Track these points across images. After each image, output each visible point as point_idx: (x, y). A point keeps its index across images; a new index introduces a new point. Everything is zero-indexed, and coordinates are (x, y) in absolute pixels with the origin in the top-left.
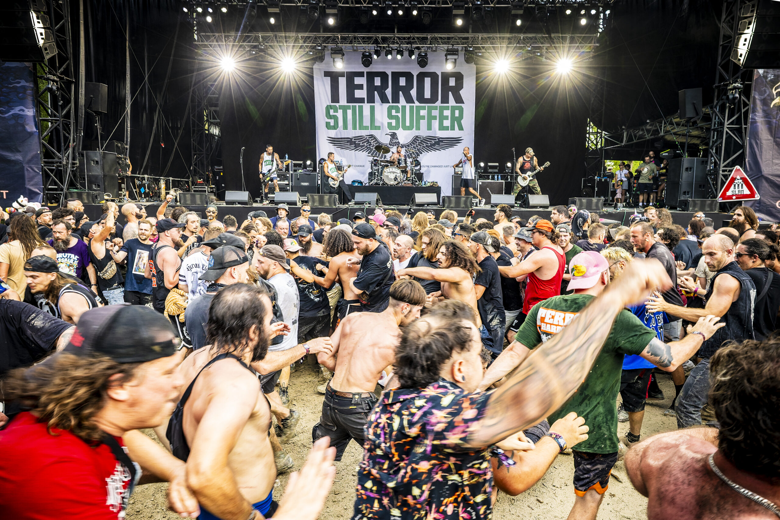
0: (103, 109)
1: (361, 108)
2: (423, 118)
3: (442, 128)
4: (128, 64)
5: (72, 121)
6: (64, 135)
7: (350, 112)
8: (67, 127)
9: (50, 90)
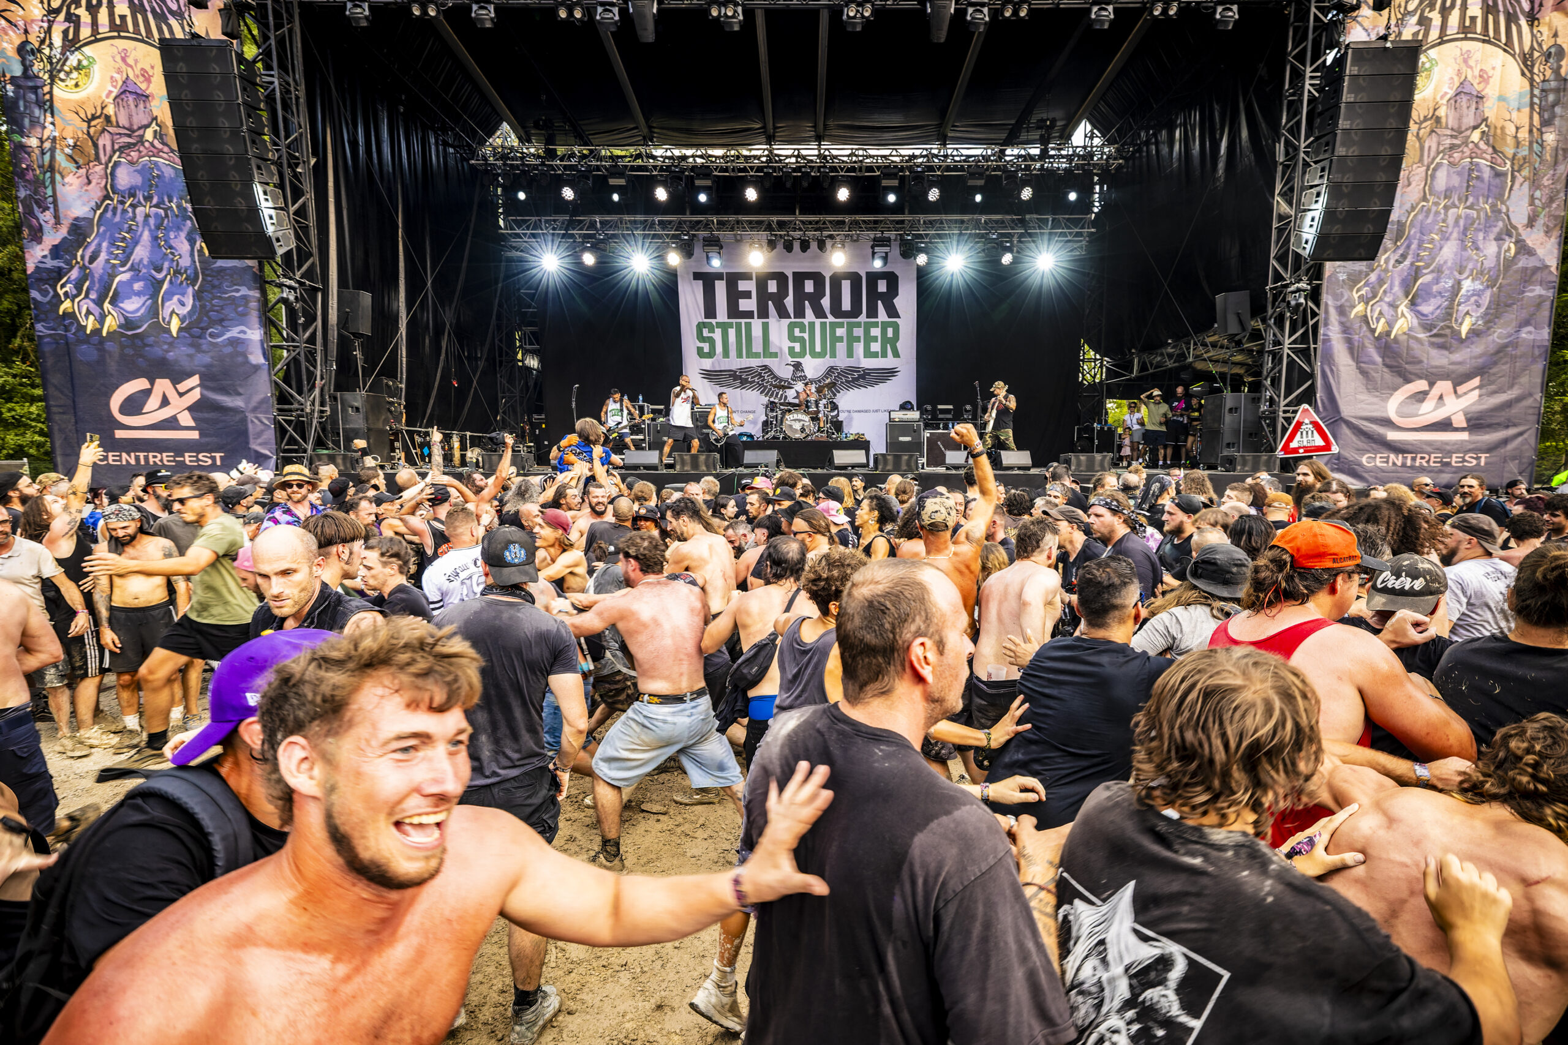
0: (366, 329)
1: (749, 326)
2: (840, 339)
3: (868, 354)
4: (402, 264)
5: (319, 347)
6: (307, 369)
7: (732, 332)
8: (311, 356)
9: (285, 301)
